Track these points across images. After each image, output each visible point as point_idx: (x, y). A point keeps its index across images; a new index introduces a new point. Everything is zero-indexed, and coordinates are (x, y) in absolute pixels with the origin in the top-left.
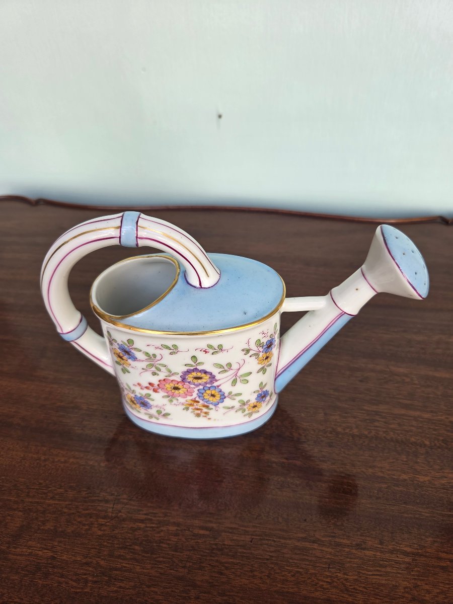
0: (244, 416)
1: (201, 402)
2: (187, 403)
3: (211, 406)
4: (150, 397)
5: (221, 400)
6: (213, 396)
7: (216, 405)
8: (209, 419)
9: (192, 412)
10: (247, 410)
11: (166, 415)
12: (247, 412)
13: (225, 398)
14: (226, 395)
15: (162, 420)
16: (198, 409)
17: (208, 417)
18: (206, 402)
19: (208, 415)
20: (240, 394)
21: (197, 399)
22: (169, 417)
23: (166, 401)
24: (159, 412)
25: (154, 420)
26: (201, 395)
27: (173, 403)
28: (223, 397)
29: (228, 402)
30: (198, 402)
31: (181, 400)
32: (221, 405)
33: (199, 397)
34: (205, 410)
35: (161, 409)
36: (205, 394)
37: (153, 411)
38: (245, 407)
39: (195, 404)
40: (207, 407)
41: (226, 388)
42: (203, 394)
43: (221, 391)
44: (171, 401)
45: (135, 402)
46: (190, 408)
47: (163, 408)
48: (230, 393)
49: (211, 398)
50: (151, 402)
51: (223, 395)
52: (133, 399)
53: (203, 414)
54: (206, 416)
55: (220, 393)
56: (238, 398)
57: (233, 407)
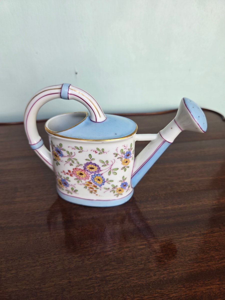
0: (115, 195)
1: (93, 183)
2: (86, 183)
3: (98, 187)
4: (69, 179)
5: (103, 184)
6: (99, 180)
7: (100, 186)
8: (97, 195)
9: (88, 190)
10: (116, 192)
11: (76, 191)
12: (116, 193)
13: (105, 182)
14: (105, 180)
15: (74, 195)
16: (91, 188)
17: (96, 193)
18: (96, 184)
19: (96, 192)
20: (112, 181)
21: (91, 182)
22: (77, 192)
23: (76, 182)
24: (72, 189)
25: (70, 194)
26: (93, 179)
27: (79, 183)
28: (104, 182)
29: (106, 185)
30: (91, 183)
31: (84, 182)
32: (103, 186)
33: (92, 180)
34: (95, 189)
35: (74, 187)
36: (95, 179)
37: (69, 188)
38: (115, 190)
39: (90, 185)
40: (96, 187)
41: (106, 176)
42: (94, 178)
43: (103, 178)
44: (78, 182)
45: (62, 183)
46: (88, 187)
47: (74, 186)
48: (107, 179)
49: (98, 182)
50: (69, 183)
51: (104, 180)
52: (61, 181)
53: (94, 192)
54: (95, 193)
55: (102, 179)
56: (112, 183)
57: (109, 189)
